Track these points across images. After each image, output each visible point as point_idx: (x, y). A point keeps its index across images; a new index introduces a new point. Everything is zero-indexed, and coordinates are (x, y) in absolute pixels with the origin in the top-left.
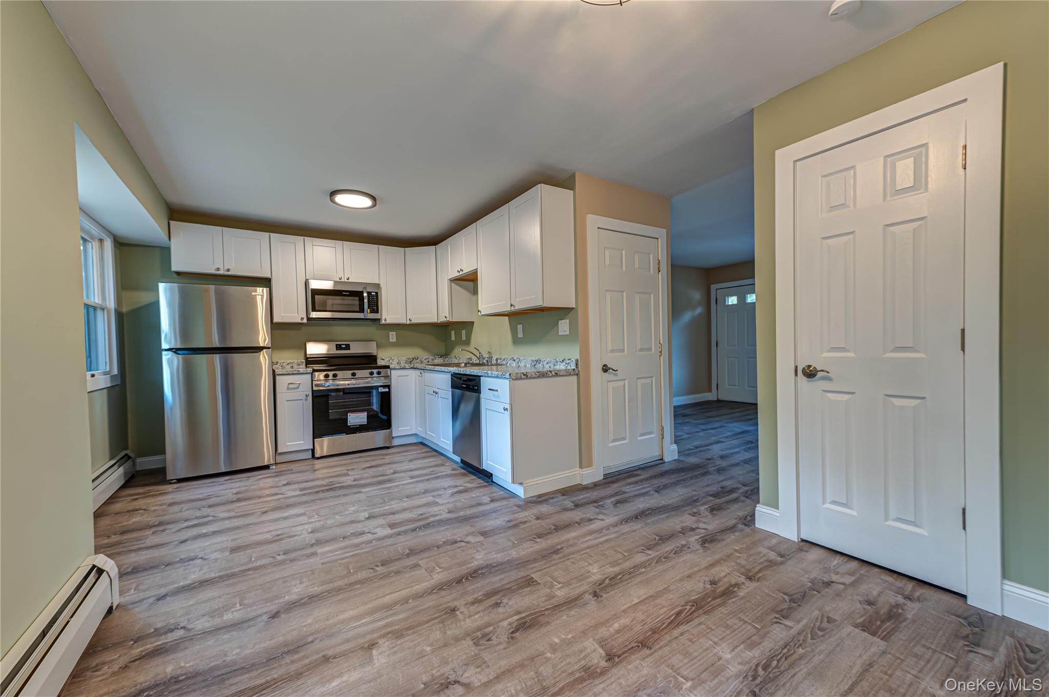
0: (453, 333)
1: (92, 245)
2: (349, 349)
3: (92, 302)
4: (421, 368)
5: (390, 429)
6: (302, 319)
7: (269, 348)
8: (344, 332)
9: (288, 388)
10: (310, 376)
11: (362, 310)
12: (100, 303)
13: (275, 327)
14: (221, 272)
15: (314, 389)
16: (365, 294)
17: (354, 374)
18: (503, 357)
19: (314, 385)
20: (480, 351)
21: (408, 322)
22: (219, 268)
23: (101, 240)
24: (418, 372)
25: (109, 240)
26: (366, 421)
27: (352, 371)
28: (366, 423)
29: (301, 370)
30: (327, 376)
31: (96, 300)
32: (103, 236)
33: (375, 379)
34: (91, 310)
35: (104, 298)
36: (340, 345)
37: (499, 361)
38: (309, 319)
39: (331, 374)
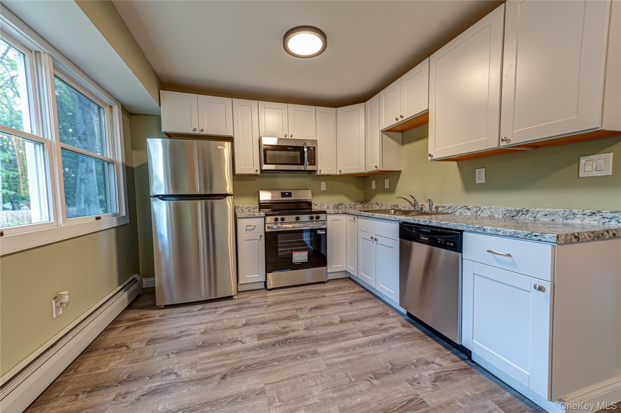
0: (374, 182)
1: (104, 110)
2: (291, 196)
3: (105, 158)
4: (355, 214)
5: (325, 266)
6: (257, 171)
7: (231, 195)
8: (287, 182)
9: (247, 230)
10: (263, 219)
11: (302, 163)
12: (112, 158)
13: (237, 178)
14: (197, 132)
15: (266, 231)
16: (305, 150)
17: (297, 219)
18: (448, 206)
19: (266, 227)
20: (416, 199)
21: (338, 173)
22: (195, 129)
23: (111, 107)
24: (351, 217)
25: (117, 106)
26: (307, 259)
27: (296, 216)
28: (307, 261)
29: (257, 214)
30: (276, 220)
31: (109, 155)
32: (113, 103)
33: (314, 222)
34: (106, 164)
35: (114, 154)
36: (284, 193)
37: (440, 209)
38: (262, 171)
39: (279, 217)
